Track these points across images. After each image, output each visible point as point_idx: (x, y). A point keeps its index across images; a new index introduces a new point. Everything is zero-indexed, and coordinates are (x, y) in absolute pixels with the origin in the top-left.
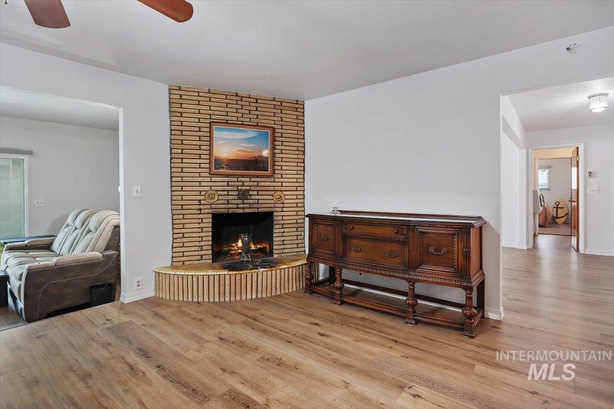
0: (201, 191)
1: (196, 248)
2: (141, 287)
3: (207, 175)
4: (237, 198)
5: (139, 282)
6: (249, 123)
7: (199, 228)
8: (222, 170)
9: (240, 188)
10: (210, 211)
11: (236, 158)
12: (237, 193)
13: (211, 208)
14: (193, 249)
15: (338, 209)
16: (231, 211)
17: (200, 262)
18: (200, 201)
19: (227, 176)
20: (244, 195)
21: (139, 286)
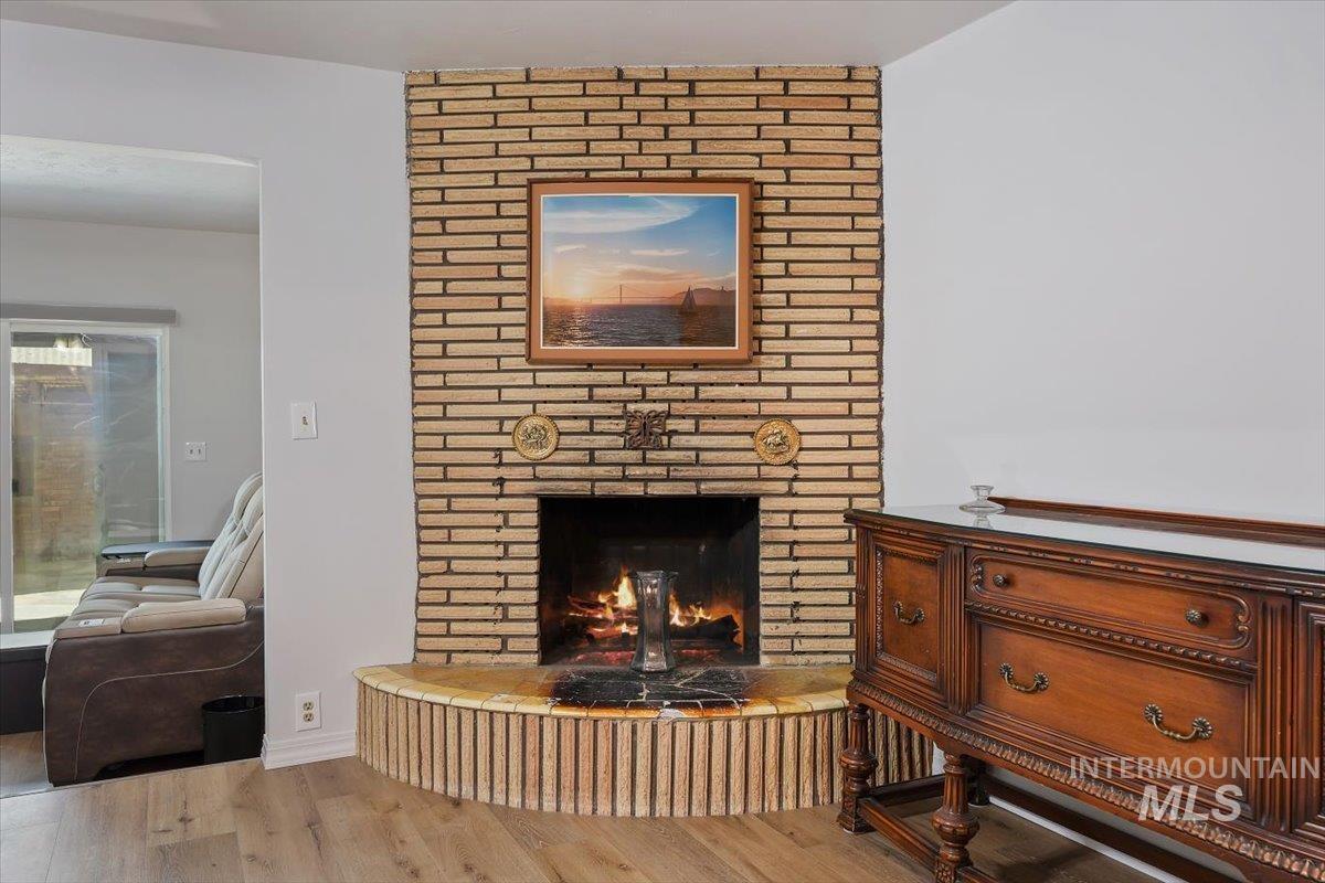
0: (502, 420)
1: (488, 612)
2: (315, 723)
3: (521, 363)
4: (621, 441)
5: (308, 706)
6: (664, 174)
7: (497, 543)
8: (568, 347)
9: (631, 407)
10: (533, 486)
11: (616, 302)
12: (622, 426)
13: (535, 478)
14: (479, 612)
15: (994, 494)
16: (601, 489)
17: (498, 658)
18: (499, 451)
19: (589, 366)
20: (646, 433)
21: (308, 718)
